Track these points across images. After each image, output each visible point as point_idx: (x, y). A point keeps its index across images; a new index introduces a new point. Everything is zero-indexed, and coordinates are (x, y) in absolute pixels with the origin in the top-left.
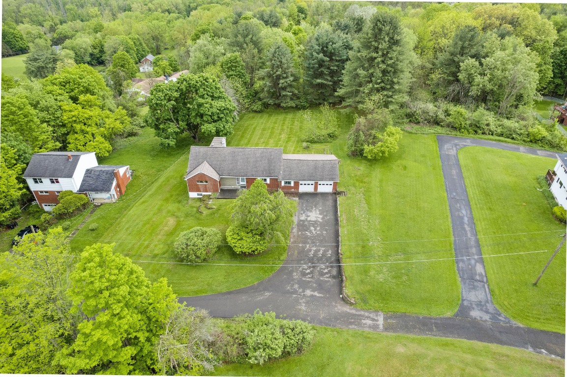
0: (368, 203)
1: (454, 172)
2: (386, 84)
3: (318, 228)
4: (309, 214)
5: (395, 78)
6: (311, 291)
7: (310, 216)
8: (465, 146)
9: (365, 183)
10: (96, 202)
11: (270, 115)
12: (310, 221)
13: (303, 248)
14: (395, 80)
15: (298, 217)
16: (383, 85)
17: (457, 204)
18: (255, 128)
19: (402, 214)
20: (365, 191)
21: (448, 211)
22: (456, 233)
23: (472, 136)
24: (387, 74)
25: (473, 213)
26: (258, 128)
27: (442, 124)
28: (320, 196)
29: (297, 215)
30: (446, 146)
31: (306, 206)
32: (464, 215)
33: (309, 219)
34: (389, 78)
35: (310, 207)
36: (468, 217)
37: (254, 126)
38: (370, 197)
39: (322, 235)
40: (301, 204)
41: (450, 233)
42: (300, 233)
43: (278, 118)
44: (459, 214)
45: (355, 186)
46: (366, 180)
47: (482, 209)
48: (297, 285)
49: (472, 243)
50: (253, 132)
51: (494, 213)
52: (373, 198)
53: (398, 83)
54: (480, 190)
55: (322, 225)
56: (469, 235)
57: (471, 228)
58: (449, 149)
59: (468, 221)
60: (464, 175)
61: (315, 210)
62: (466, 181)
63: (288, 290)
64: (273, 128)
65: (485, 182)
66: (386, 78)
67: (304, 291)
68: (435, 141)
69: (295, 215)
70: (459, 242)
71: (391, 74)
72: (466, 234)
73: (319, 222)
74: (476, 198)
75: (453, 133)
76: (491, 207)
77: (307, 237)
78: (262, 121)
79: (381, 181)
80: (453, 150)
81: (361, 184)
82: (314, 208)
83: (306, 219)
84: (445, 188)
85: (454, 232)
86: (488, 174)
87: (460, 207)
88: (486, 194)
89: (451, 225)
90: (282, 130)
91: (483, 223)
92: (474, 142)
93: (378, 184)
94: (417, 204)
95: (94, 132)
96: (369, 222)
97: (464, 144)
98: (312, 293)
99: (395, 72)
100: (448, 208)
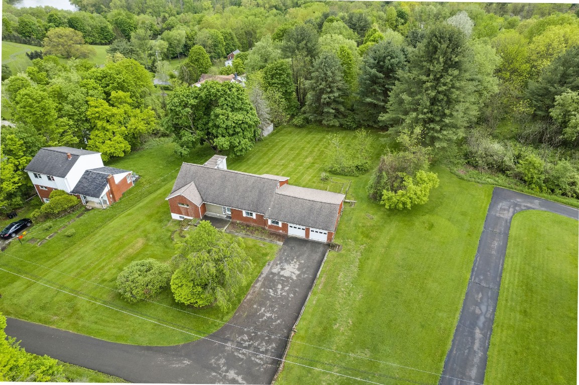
0: (361, 268)
1: (495, 244)
2: (436, 116)
3: (287, 288)
4: (286, 266)
5: (448, 108)
6: (236, 373)
7: (285, 269)
8: (529, 208)
9: (370, 238)
10: (89, 206)
11: (310, 132)
12: (283, 276)
13: (257, 311)
14: (447, 112)
15: (271, 269)
16: (430, 115)
17: (478, 293)
18: (283, 146)
19: (397, 292)
20: (365, 249)
21: (462, 302)
22: (458, 338)
23: (546, 195)
24: (437, 103)
25: (497, 313)
26: (287, 146)
27: (508, 172)
28: (309, 245)
29: (271, 264)
30: (501, 204)
31: (287, 256)
32: (482, 313)
33: (282, 273)
34: (440, 108)
35: (291, 258)
36: (486, 318)
37: (284, 143)
38: (368, 259)
39: (287, 298)
40: (282, 251)
41: (449, 336)
42: (263, 289)
43: (315, 137)
44: (474, 311)
45: (356, 240)
46: (374, 234)
47: (512, 309)
48: (224, 360)
49: (475, 360)
50: (279, 150)
51: (528, 320)
52: (370, 262)
53: (451, 115)
54: (521, 279)
55: (294, 285)
56: (476, 346)
57: (485, 335)
58: (504, 210)
59: (484, 324)
60: (508, 251)
61: (295, 262)
62: (506, 262)
63: (211, 364)
64: (303, 148)
65: (533, 268)
66: (436, 107)
67: (227, 371)
68: (488, 196)
69: (269, 265)
70: (455, 354)
71: (444, 104)
72: (473, 343)
73: (292, 279)
74: (511, 290)
75: (518, 188)
76: (528, 310)
77: (267, 297)
78: (297, 137)
79: (391, 240)
80: (508, 211)
81: (364, 239)
82: (295, 260)
83: (279, 272)
84: (471, 265)
85: (455, 336)
86: (544, 257)
87: (481, 299)
88: (528, 288)
89: (456, 323)
90: (311, 152)
91: (504, 333)
92: (546, 204)
93: (385, 243)
94: (423, 282)
95: (114, 130)
96: (349, 294)
97: (529, 205)
98: (235, 376)
99: (449, 102)
100: (463, 297)
